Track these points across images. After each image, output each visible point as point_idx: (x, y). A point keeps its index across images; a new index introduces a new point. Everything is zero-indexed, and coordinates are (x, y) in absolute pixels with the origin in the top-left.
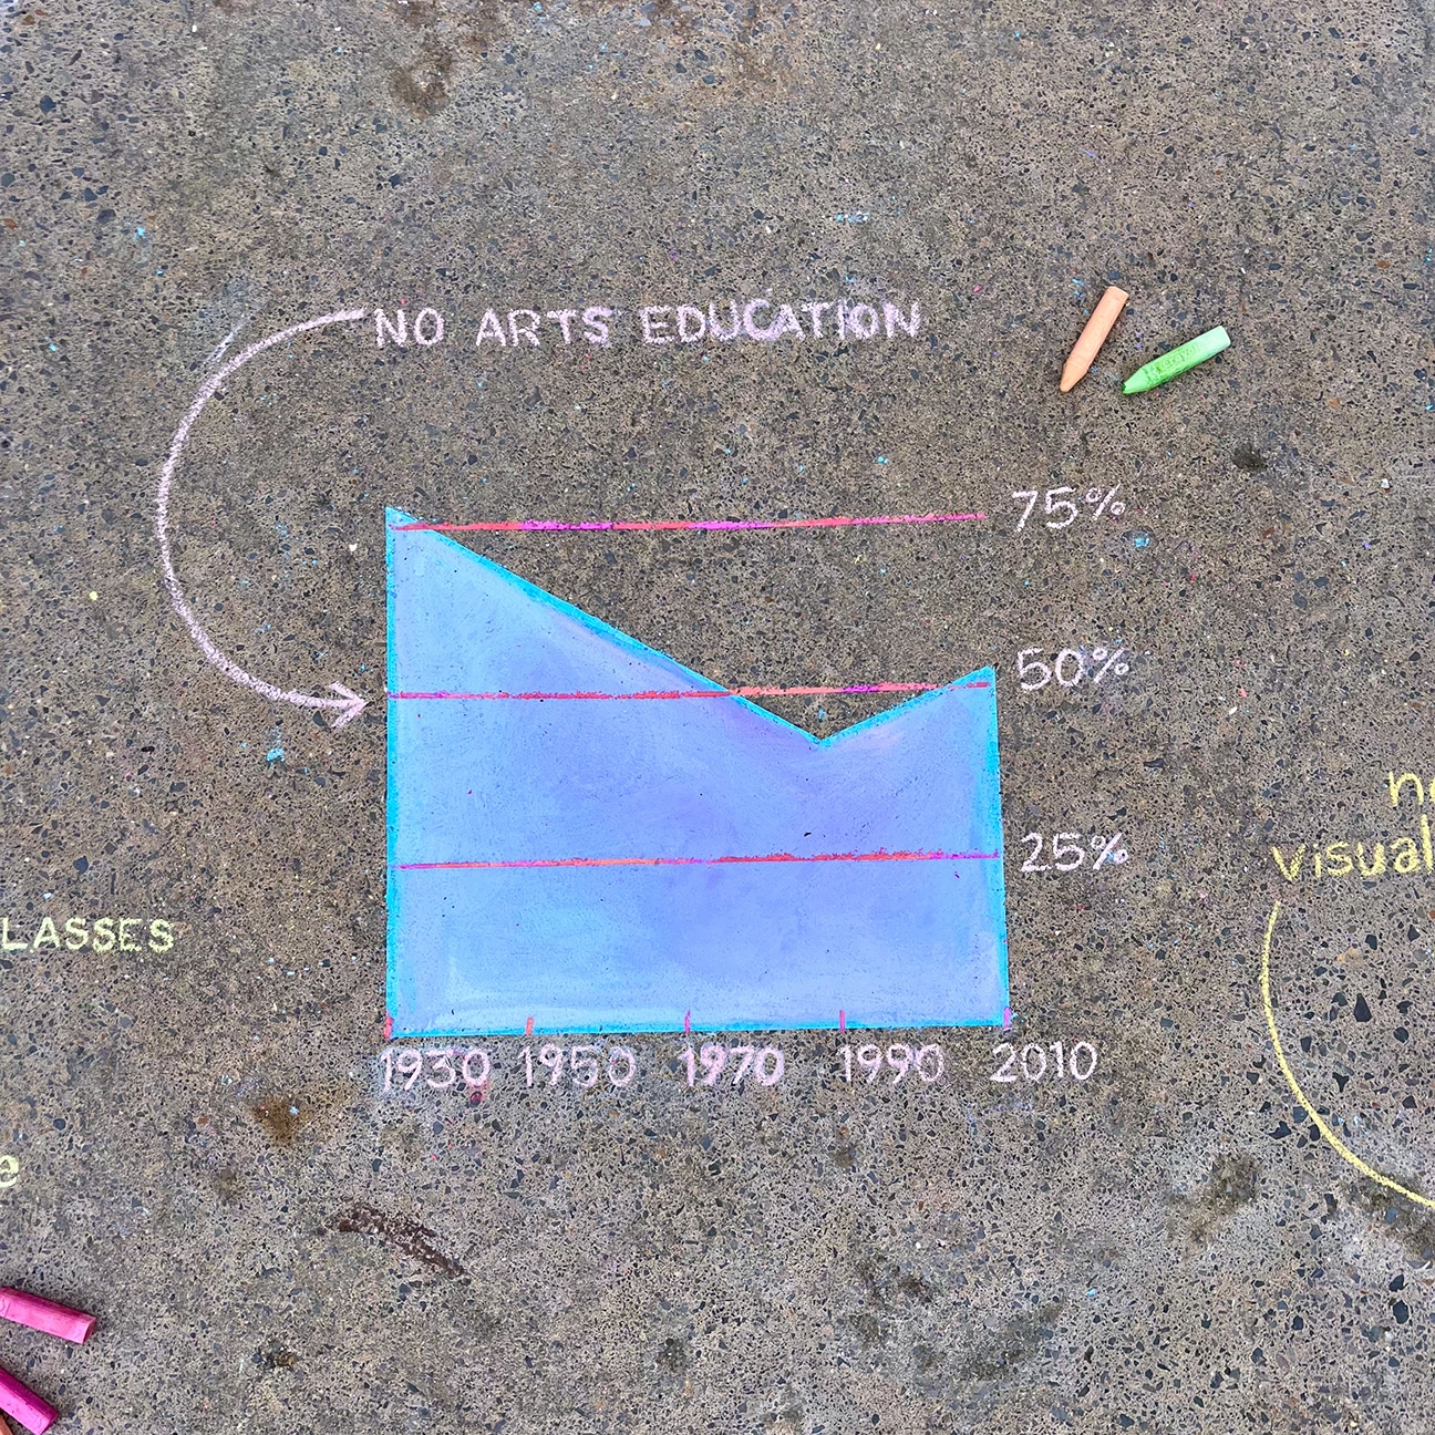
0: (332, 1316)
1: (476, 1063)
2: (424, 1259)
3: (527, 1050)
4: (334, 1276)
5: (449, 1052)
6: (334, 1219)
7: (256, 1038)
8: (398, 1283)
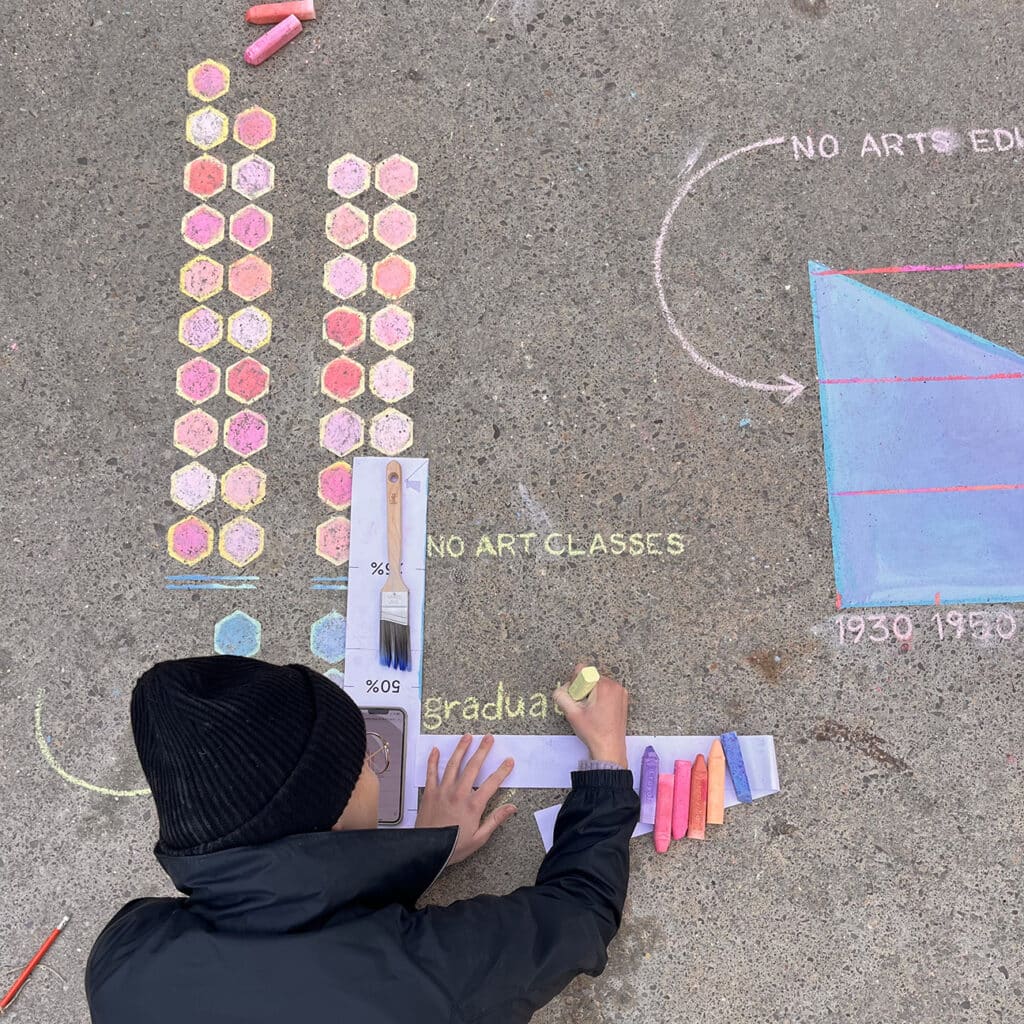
0: (817, 798)
1: (902, 625)
2: (879, 759)
3: (937, 615)
4: (815, 772)
5: (883, 617)
6: (813, 732)
7: (747, 610)
8: (861, 776)
